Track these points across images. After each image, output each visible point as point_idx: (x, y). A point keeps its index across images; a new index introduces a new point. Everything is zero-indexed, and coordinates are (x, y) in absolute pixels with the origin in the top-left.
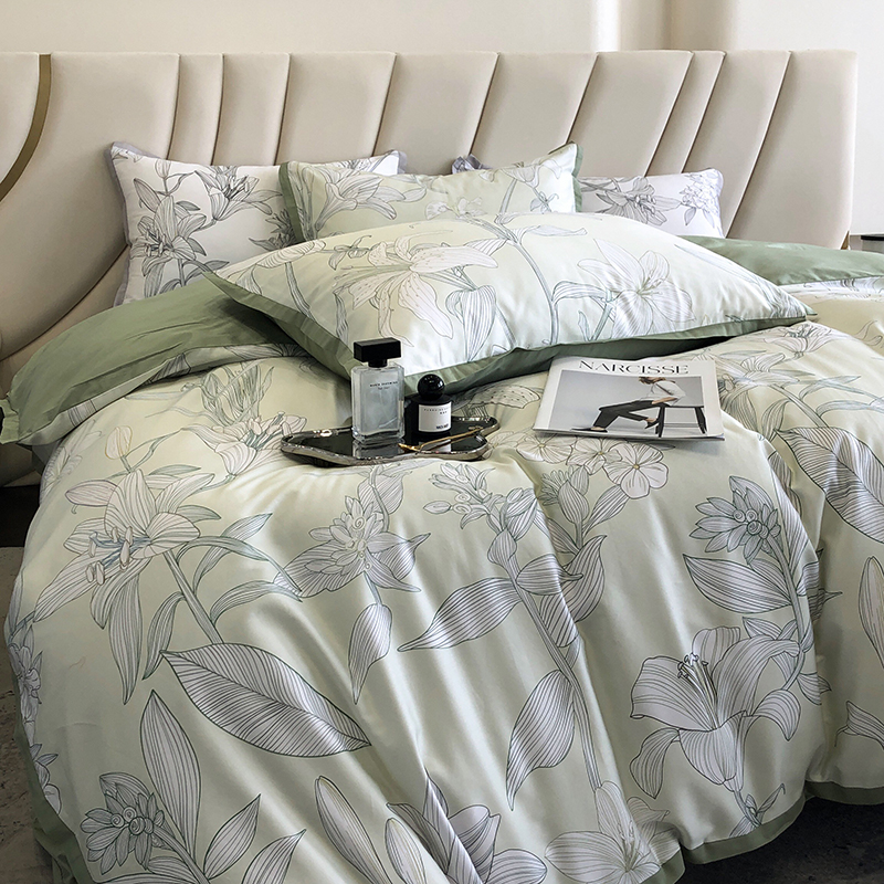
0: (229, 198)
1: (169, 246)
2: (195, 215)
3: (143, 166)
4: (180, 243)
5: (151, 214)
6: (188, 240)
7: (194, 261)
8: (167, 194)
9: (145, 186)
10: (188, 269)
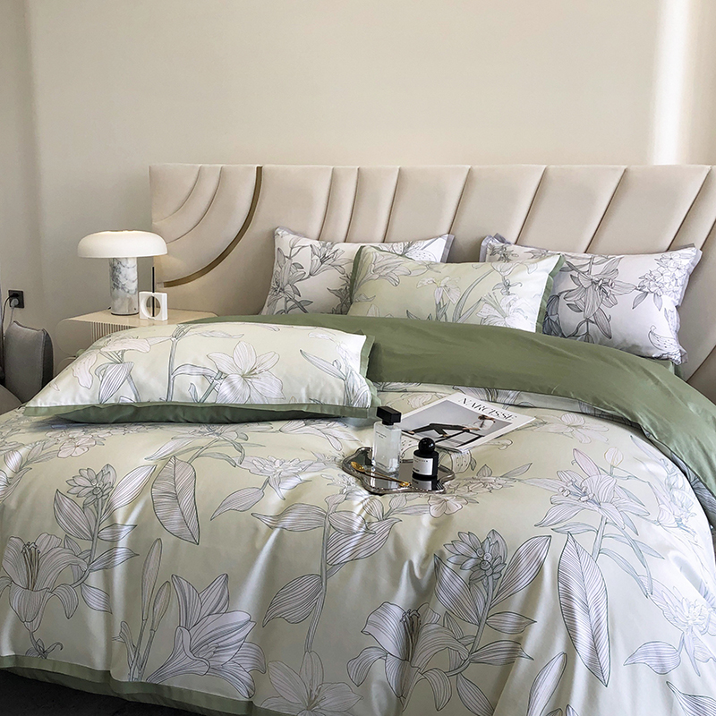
0: (322, 262)
1: (282, 290)
2: (300, 272)
3: (285, 241)
4: (288, 288)
5: (279, 269)
6: (292, 286)
7: (294, 300)
8: (290, 258)
9: (281, 253)
10: (291, 304)
